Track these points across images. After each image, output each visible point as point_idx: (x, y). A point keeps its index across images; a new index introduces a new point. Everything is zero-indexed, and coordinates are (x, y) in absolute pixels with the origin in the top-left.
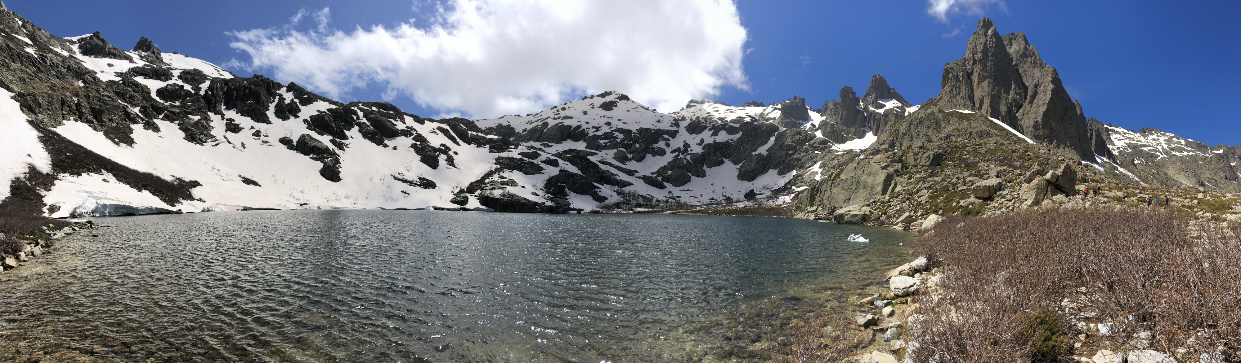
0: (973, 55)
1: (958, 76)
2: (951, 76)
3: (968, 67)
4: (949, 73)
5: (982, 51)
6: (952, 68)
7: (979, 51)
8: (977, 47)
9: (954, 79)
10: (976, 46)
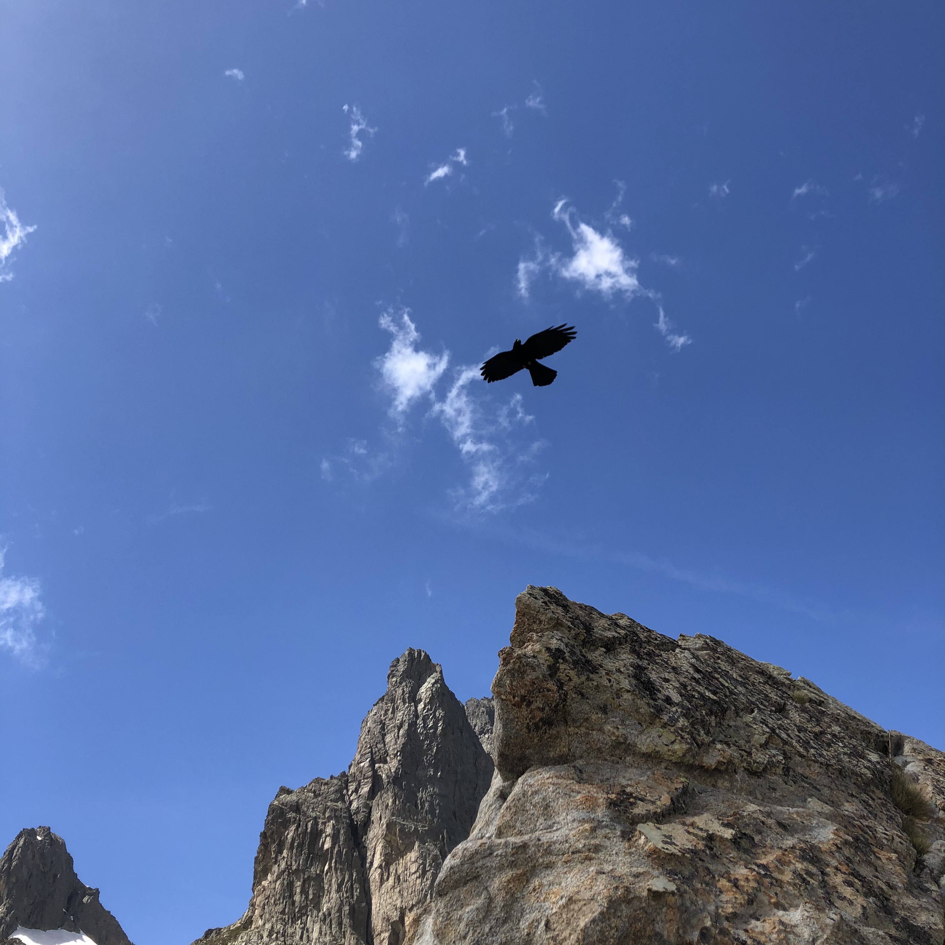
0: (373, 763)
1: (317, 834)
2: (290, 834)
3: (355, 805)
4: (286, 824)
5: (403, 751)
6: (297, 808)
7: (391, 752)
8: (388, 738)
9: (301, 846)
10: (384, 736)
